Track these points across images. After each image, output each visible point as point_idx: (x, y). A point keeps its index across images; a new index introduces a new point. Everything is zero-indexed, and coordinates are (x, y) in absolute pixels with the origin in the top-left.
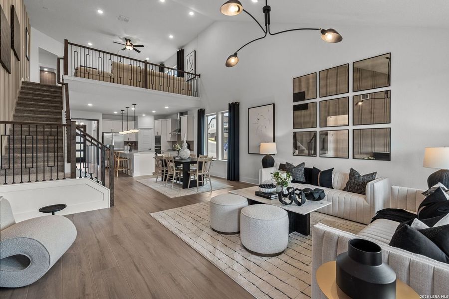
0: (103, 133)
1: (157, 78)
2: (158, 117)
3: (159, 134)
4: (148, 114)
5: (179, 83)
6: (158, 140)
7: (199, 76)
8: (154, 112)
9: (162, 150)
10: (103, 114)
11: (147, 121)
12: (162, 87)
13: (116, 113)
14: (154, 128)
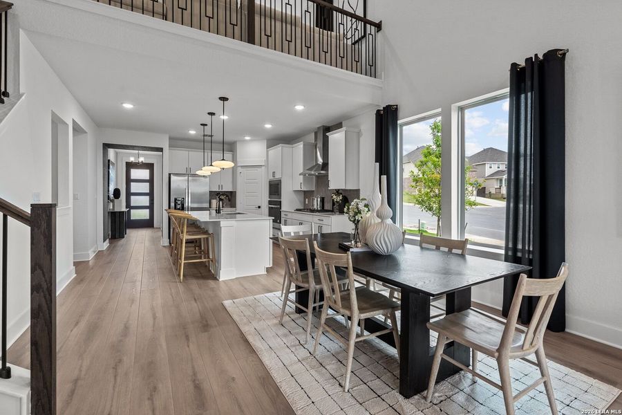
0: (170, 174)
1: (278, 24)
2: (275, 140)
3: (278, 176)
4: (257, 134)
5: (334, 41)
6: (275, 188)
7: (378, 26)
8: (268, 126)
9: (283, 209)
10: (170, 139)
11: (253, 151)
12: (292, 44)
13: (192, 132)
14: (267, 165)
